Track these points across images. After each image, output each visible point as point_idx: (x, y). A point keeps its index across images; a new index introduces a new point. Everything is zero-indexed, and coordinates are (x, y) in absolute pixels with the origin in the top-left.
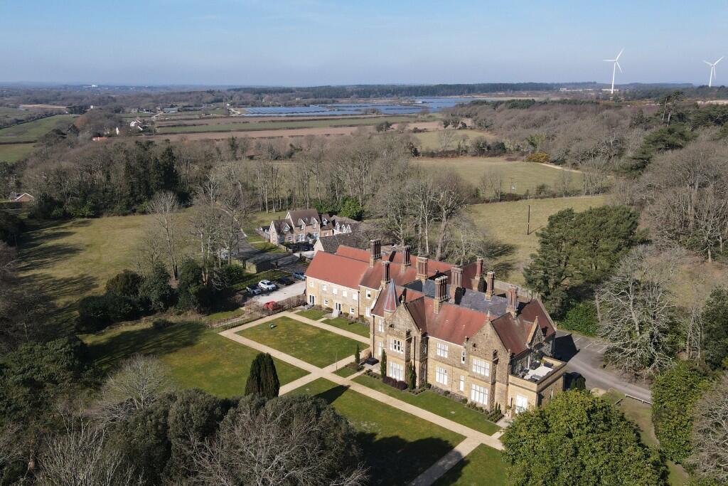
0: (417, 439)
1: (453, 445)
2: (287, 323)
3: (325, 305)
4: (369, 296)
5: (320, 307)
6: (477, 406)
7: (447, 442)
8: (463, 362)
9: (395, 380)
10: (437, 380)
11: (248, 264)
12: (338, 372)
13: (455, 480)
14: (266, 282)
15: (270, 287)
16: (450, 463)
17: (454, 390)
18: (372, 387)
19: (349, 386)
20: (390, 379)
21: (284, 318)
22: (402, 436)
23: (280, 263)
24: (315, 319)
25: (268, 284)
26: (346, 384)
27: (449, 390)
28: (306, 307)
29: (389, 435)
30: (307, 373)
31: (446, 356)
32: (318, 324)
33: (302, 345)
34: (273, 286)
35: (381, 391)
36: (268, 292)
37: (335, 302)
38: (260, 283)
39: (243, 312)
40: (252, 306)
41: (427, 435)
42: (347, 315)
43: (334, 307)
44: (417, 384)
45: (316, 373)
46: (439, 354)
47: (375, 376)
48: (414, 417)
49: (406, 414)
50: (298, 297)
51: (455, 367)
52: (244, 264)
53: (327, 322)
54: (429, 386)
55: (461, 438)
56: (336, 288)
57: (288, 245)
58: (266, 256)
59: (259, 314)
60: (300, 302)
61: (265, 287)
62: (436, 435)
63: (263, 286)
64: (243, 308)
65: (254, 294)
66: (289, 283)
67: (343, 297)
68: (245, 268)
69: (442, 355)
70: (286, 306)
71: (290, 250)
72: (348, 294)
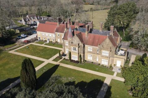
0: (90, 81)
1: (103, 81)
2: (33, 46)
3: (44, 40)
4: (59, 35)
5: (43, 40)
6: (104, 66)
7: (100, 80)
8: (98, 52)
10: (88, 59)
11: (16, 30)
12: (54, 60)
13: (110, 95)
14: (23, 34)
15: (25, 36)
16: (105, 88)
18: (67, 64)
19: (59, 65)
20: (73, 60)
21: (31, 45)
22: (84, 81)
23: (27, 29)
24: (42, 44)
25: (24, 35)
26: (58, 64)
27: (93, 61)
28: (38, 41)
29: (80, 81)
30: (43, 62)
32: (43, 45)
33: (39, 53)
34: (26, 36)
35: (71, 65)
36: (24, 38)
37: (47, 38)
38: (21, 35)
39: (16, 44)
40: (19, 42)
41: (93, 79)
42: (52, 42)
43: (47, 40)
44: (82, 61)
45: (46, 62)
47: (67, 60)
48: (85, 73)
49: (82, 72)
50: (35, 38)
51: (95, 54)
52: (15, 30)
53: (46, 44)
54: (86, 61)
55: (104, 78)
56: (47, 34)
57: (29, 25)
58: (22, 28)
59: (22, 44)
60: (36, 39)
61: (23, 36)
62: (96, 78)
63: (22, 36)
64: (16, 43)
65: (20, 38)
66: (31, 34)
67: (50, 36)
68: (15, 31)
70: (31, 41)
71: (30, 26)
72: (52, 35)
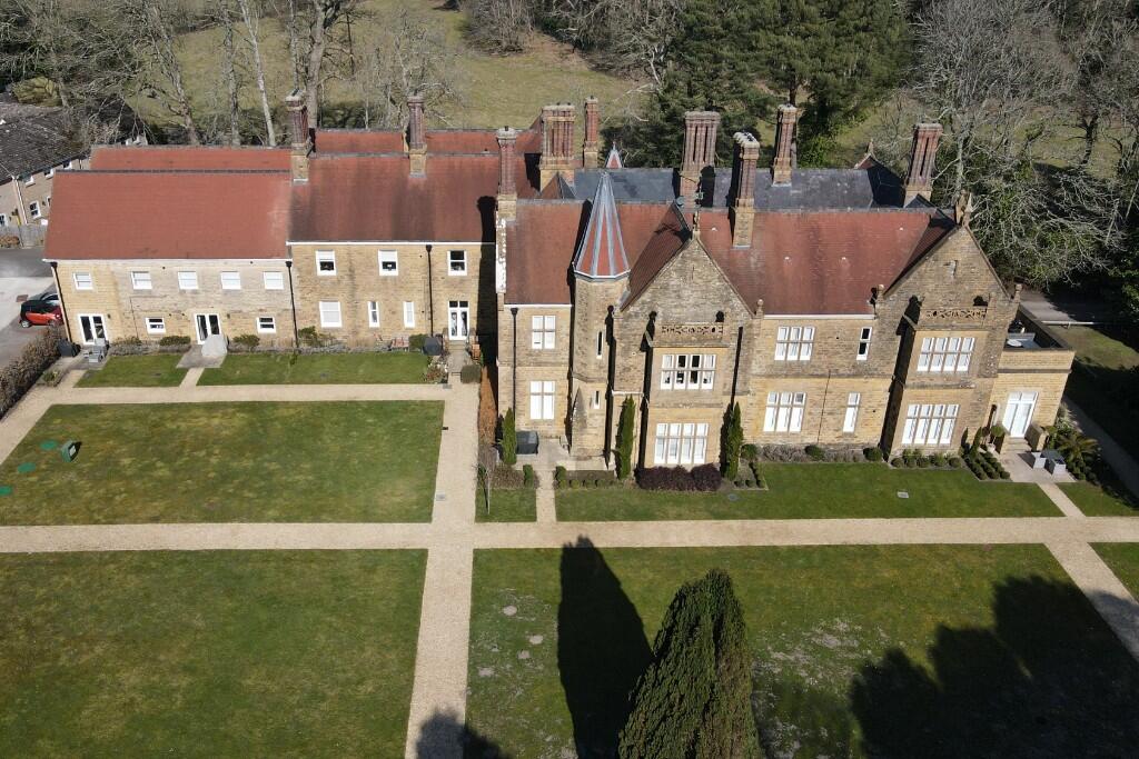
3: (155, 333)
4: (327, 266)
5: (135, 342)
6: (925, 454)
8: (862, 358)
9: (679, 470)
10: (768, 427)
17: (827, 438)
20: (662, 473)
24: (170, 381)
26: (571, 539)
27: (811, 440)
30: (415, 556)
31: (805, 357)
37: (193, 313)
42: (252, 341)
43: (191, 331)
46: (779, 357)
51: (840, 376)
54: (752, 449)
55: (1040, 553)
56: (188, 274)
67: (227, 292)
69: (792, 358)
72: (245, 281)
